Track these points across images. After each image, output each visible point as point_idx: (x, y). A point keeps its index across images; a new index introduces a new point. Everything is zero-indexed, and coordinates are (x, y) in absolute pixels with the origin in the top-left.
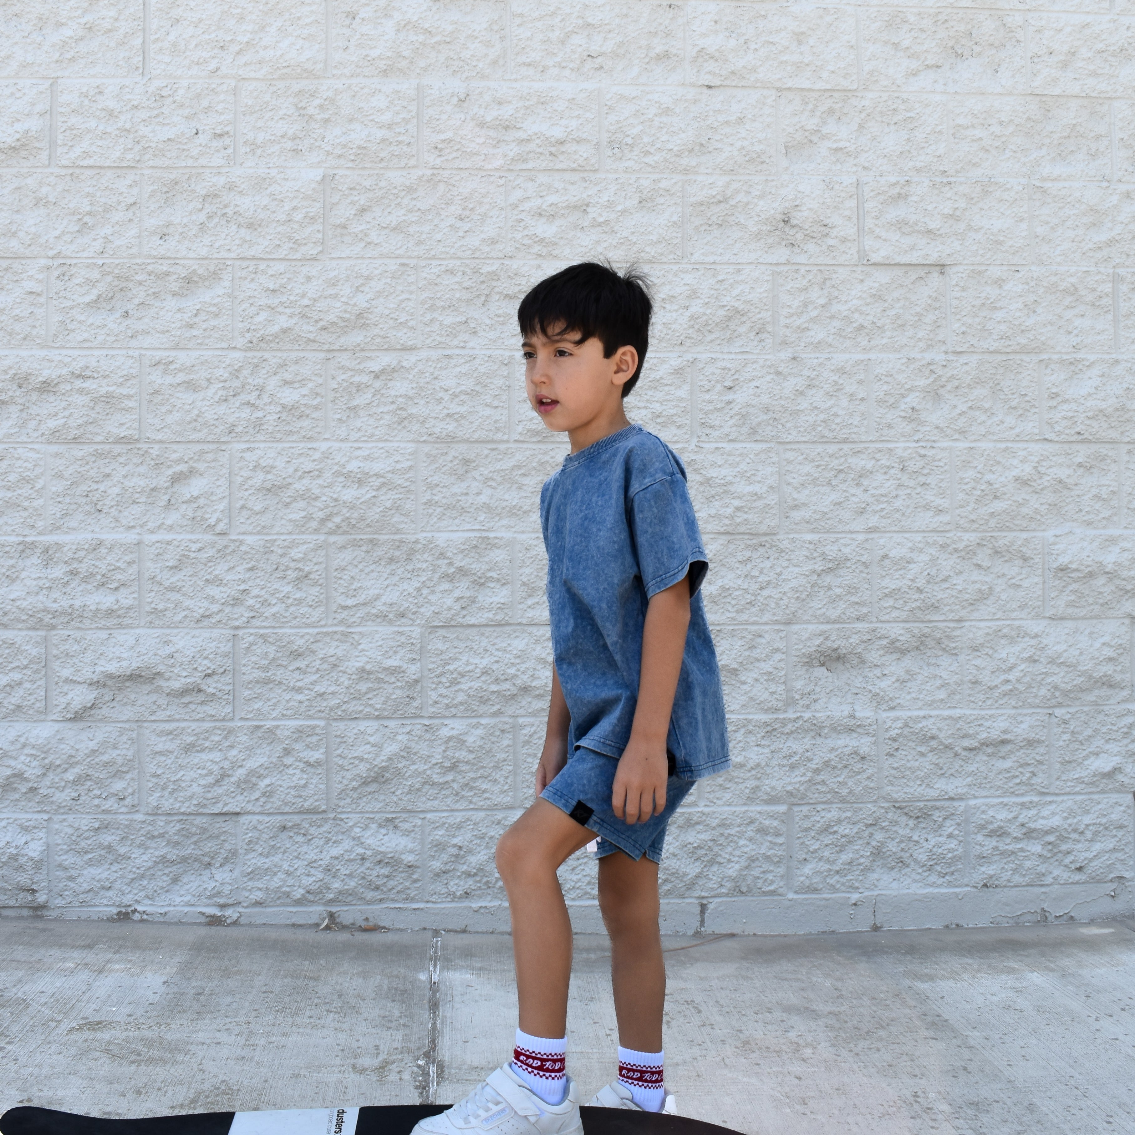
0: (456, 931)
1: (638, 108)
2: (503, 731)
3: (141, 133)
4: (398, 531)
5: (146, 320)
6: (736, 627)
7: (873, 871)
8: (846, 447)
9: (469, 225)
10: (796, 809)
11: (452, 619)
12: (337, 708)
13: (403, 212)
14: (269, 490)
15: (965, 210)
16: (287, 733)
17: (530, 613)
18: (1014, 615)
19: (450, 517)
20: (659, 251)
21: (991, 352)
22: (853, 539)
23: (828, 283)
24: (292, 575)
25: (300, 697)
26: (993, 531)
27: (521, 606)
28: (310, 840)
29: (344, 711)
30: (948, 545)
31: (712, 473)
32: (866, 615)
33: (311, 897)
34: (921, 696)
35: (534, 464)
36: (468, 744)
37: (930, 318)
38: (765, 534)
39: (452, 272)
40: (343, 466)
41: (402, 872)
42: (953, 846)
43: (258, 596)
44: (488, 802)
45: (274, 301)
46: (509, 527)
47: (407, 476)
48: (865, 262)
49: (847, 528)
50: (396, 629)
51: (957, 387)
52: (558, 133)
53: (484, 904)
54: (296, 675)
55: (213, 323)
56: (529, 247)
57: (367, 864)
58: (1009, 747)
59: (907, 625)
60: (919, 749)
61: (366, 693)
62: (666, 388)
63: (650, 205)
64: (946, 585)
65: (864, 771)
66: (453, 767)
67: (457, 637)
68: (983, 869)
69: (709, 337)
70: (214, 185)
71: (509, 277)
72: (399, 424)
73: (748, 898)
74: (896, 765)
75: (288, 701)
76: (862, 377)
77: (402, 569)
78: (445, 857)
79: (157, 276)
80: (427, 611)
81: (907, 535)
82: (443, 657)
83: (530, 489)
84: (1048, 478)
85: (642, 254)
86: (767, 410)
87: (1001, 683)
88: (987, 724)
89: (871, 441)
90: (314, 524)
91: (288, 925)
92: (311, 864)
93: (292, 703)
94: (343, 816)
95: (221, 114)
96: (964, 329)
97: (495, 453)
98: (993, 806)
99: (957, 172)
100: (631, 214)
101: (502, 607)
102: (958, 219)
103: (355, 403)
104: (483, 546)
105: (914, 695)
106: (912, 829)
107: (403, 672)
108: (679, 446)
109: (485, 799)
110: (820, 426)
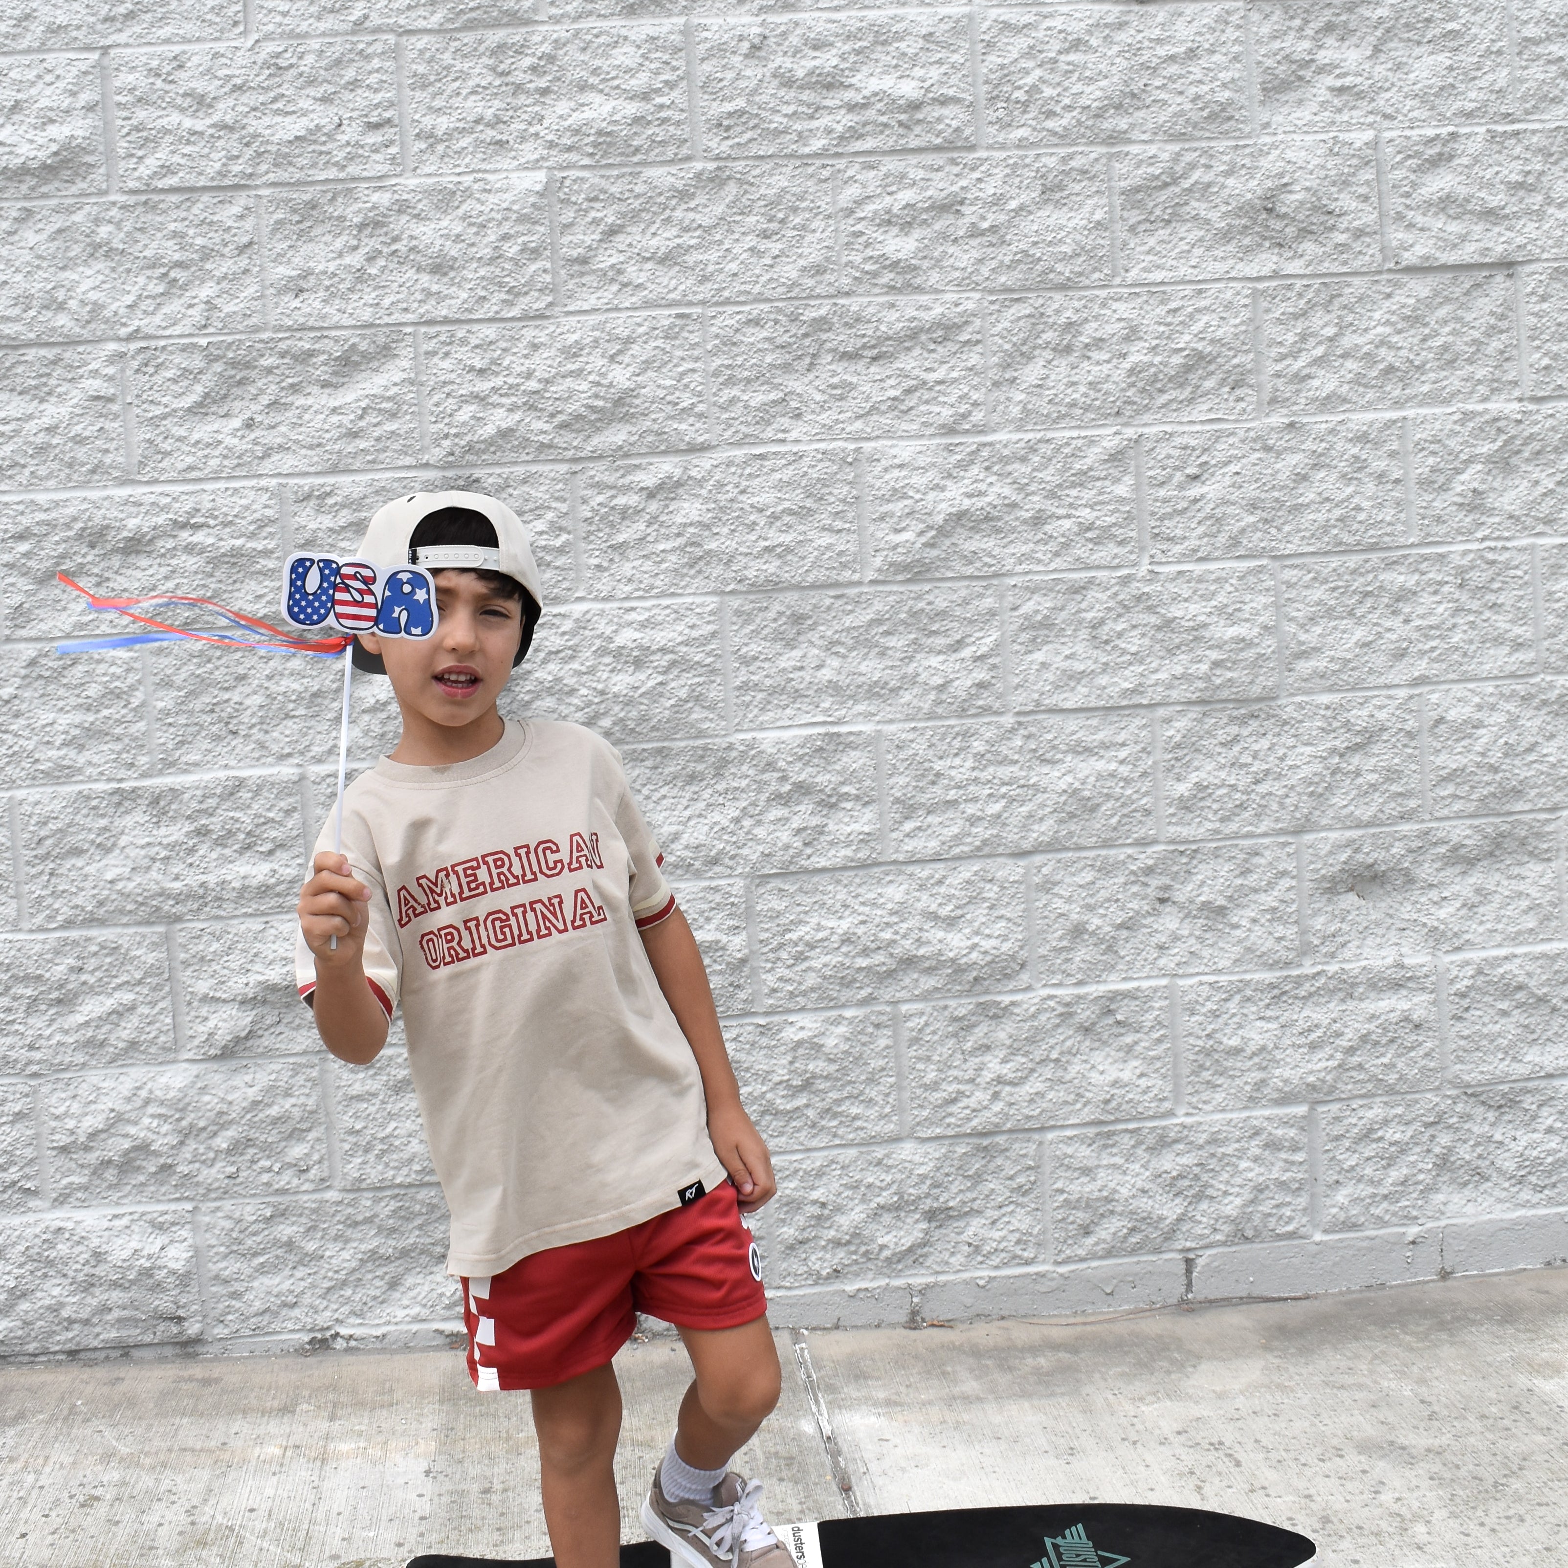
0: (825, 1328)
1: (1031, 42)
2: (878, 1026)
3: (251, 130)
4: (700, 734)
5: (283, 429)
6: (1221, 844)
7: (1438, 1191)
8: (1374, 556)
9: (779, 246)
10: (1321, 1109)
11: (791, 862)
13: (674, 231)
15: (1541, 173)
17: (909, 845)
19: (778, 706)
20: (1077, 269)
22: (1390, 697)
23: (1337, 303)
27: (894, 835)
30: (1532, 696)
31: (1176, 611)
32: (1414, 811)
34: (1500, 926)
35: (903, 616)
36: (826, 1050)
37: (1494, 347)
38: (1259, 700)
39: (756, 322)
40: (610, 640)
42: (1553, 1145)
44: (862, 1134)
45: (483, 386)
46: (868, 716)
47: (708, 648)
48: (1393, 266)
49: (1382, 681)
50: (706, 883)
51: (1538, 453)
52: (909, 89)
53: (863, 1285)
55: (390, 426)
56: (875, 274)
59: (1476, 822)
60: (1499, 1005)
62: (1099, 484)
63: (1058, 195)
64: (1532, 757)
65: (1420, 1045)
66: (807, 1085)
67: (800, 889)
69: (1161, 400)
70: (374, 208)
71: (847, 324)
72: (691, 567)
73: (1256, 1245)
74: (1466, 1033)
76: (1395, 447)
77: (710, 791)
78: (800, 1220)
79: (295, 358)
80: (752, 852)
81: (1471, 686)
82: (783, 920)
83: (899, 655)
85: (1051, 276)
86: (1253, 506)
89: (1412, 545)
95: (376, 91)
96: (1546, 361)
97: (840, 602)
99: (1527, 112)
100: (1030, 213)
101: (866, 839)
102: (1531, 189)
103: (620, 538)
104: (831, 747)
105: (1489, 926)
106: (1492, 1125)
107: (723, 948)
108: (1123, 572)
109: (857, 1129)
110: (1335, 526)
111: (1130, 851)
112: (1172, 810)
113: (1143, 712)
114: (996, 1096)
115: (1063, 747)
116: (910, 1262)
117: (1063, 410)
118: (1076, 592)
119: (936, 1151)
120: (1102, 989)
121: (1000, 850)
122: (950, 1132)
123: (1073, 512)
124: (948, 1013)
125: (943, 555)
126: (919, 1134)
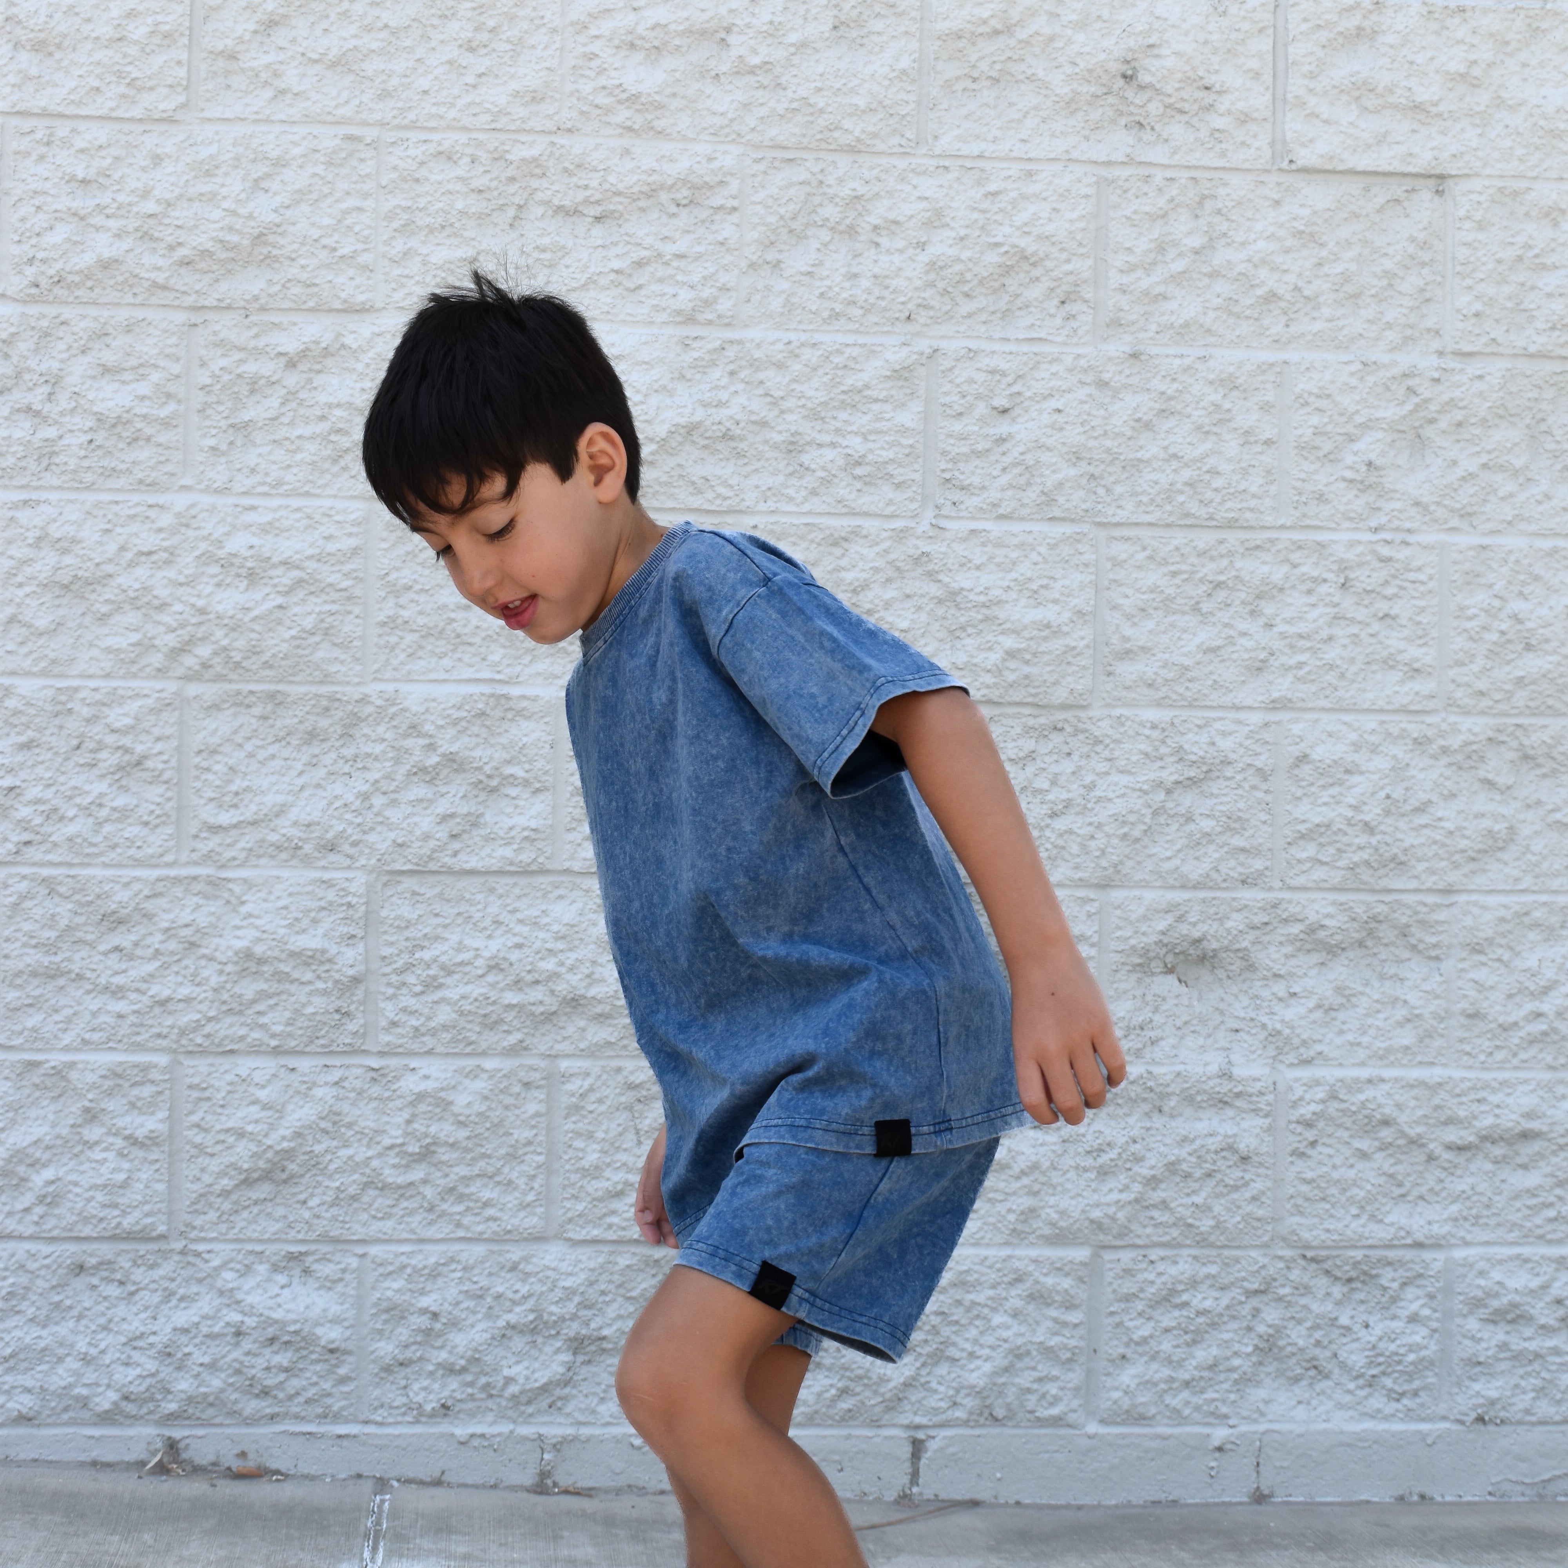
0: (422, 1483)
2: (527, 1085)
4: (326, 679)
7: (1258, 1384)
8: (1233, 537)
9: (487, 62)
10: (1108, 1256)
11: (430, 858)
12: (195, 1030)
13: (353, 29)
14: (66, 587)
15: (1491, 65)
16: (91, 1078)
18: (1556, 884)
19: (432, 653)
20: (871, 128)
21: (1531, 356)
22: (1239, 722)
23: (1209, 205)
24: (108, 759)
25: (120, 1006)
26: (1521, 714)
27: (571, 836)
28: (132, 1294)
29: (208, 1036)
30: (1429, 741)
31: (963, 580)
32: (1261, 874)
33: (130, 1408)
34: (1365, 1040)
36: (456, 1109)
37: (1411, 282)
38: (1064, 707)
39: (449, 156)
40: (219, 544)
41: (318, 1361)
42: (1417, 1338)
43: (38, 801)
44: (494, 1226)
45: (84, 203)
46: (550, 678)
47: (347, 568)
48: (1285, 165)
49: (1228, 700)
50: (317, 874)
51: (1459, 425)
53: (479, 1429)
54: (113, 962)
56: (608, 111)
57: (247, 1345)
58: (1536, 1146)
59: (1342, 897)
60: (1357, 1144)
61: (254, 1001)
62: (876, 407)
63: (854, 34)
64: (1423, 820)
65: (1246, 1184)
66: (426, 1154)
67: (441, 895)
68: (1477, 1386)
69: (967, 307)
71: (566, 170)
72: (335, 461)
73: (1008, 1431)
74: (1309, 1175)
75: (94, 1014)
76: (1269, 397)
77: (333, 755)
78: (403, 1333)
80: (381, 840)
81: (1347, 718)
85: (836, 134)
86: (1076, 457)
87: (1526, 1019)
88: (1495, 1098)
89: (1283, 527)
90: (156, 659)
91: (82, 1464)
92: (132, 1341)
93: (103, 1018)
94: (201, 1247)
96: (1478, 306)
98: (1501, 1262)
100: (816, 50)
101: (532, 837)
102: (1476, 84)
103: (246, 416)
104: (498, 713)
105: (1350, 1037)
106: (1339, 1303)
107: (330, 961)
108: (898, 524)
109: (488, 1219)
110: (1181, 492)
116: (544, 1405)
117: (838, 307)
118: (835, 544)
119: (590, 1258)
122: (611, 1236)
123: (839, 439)
124: (620, 1078)
125: (664, 478)
126: (570, 1235)
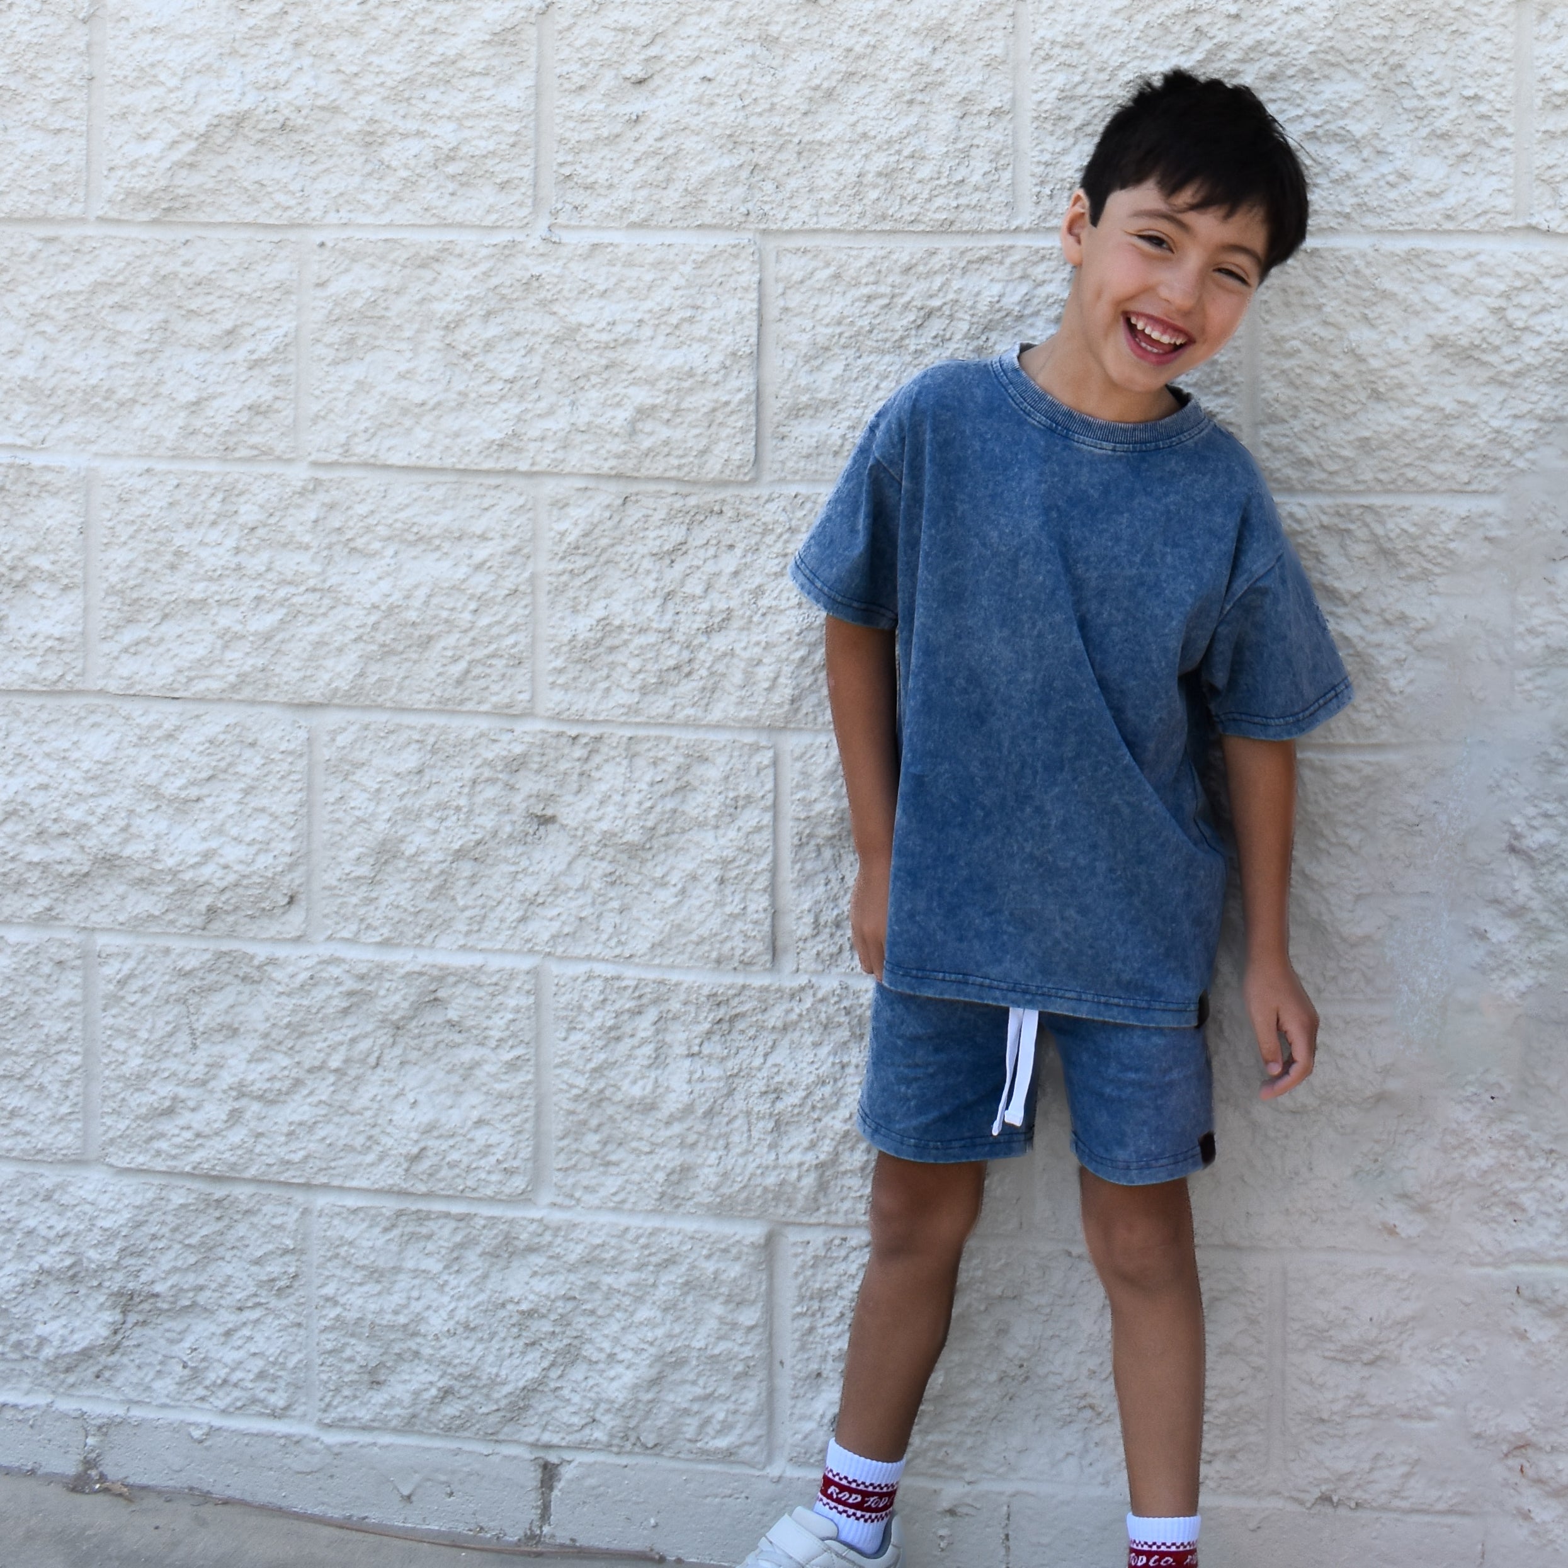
2: (59, 964)
6: (641, 732)
8: (946, 246)
10: (793, 1236)
17: (127, 667)
26: (1369, 491)
27: (106, 647)
31: (584, 312)
35: (144, 280)
38: (720, 483)
44: (23, 1142)
46: (83, 442)
53: (12, 1398)
62: (473, 82)
68: (1319, 1453)
73: (663, 1463)
76: (998, 50)
83: (135, 346)
84: (1536, 342)
86: (732, 141)
89: (1019, 230)
97: (54, 248)
101: (58, 647)
104: (21, 488)
108: (502, 237)
109: (18, 1133)
110: (875, 186)
111: (483, 724)
112: (559, 663)
113: (519, 483)
114: (235, 1117)
115: (382, 531)
116: (88, 1375)
118: (423, 266)
119: (135, 1192)
120: (425, 958)
121: (270, 696)
122: (160, 1165)
123: (427, 127)
124: (168, 961)
125: (211, 184)
126: (112, 1160)
